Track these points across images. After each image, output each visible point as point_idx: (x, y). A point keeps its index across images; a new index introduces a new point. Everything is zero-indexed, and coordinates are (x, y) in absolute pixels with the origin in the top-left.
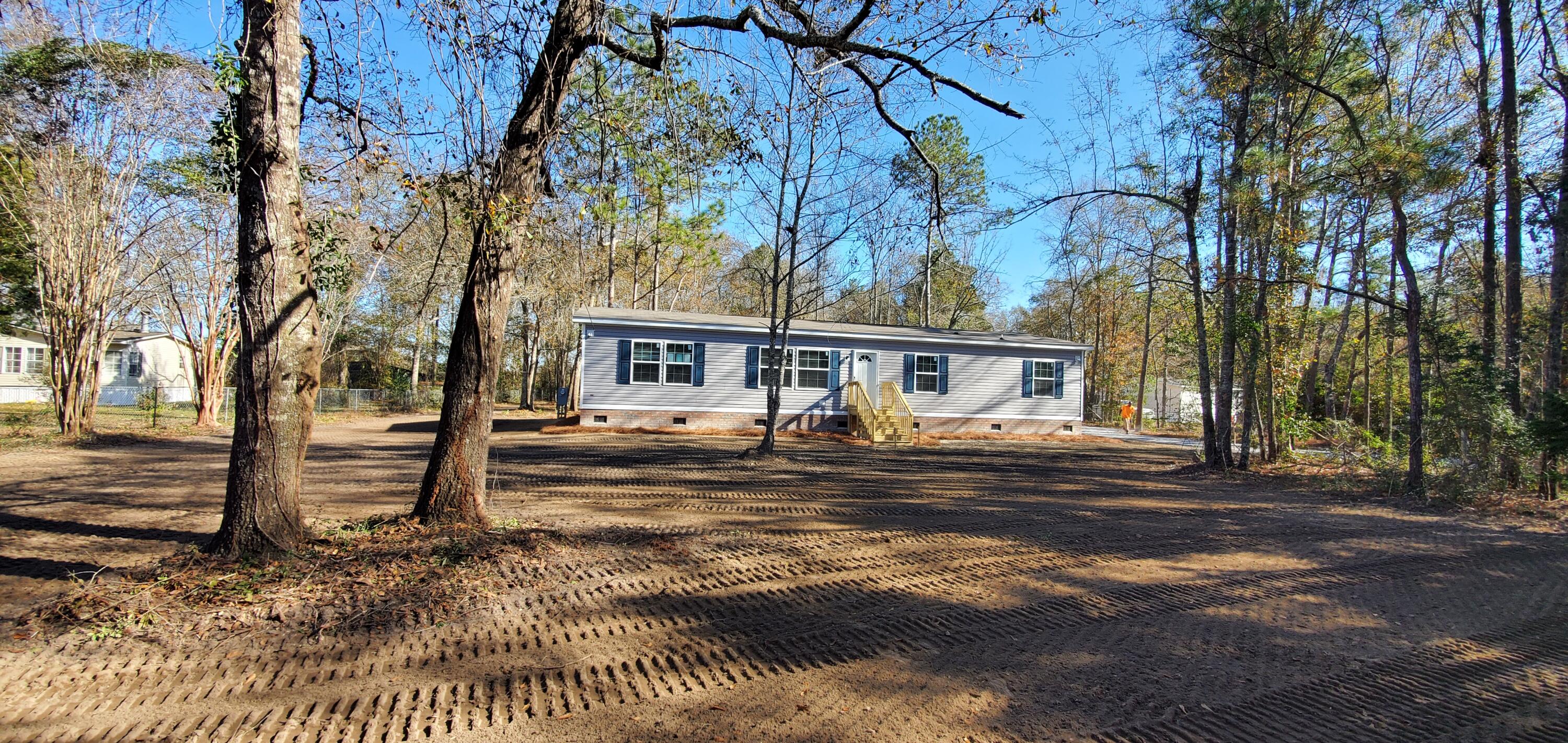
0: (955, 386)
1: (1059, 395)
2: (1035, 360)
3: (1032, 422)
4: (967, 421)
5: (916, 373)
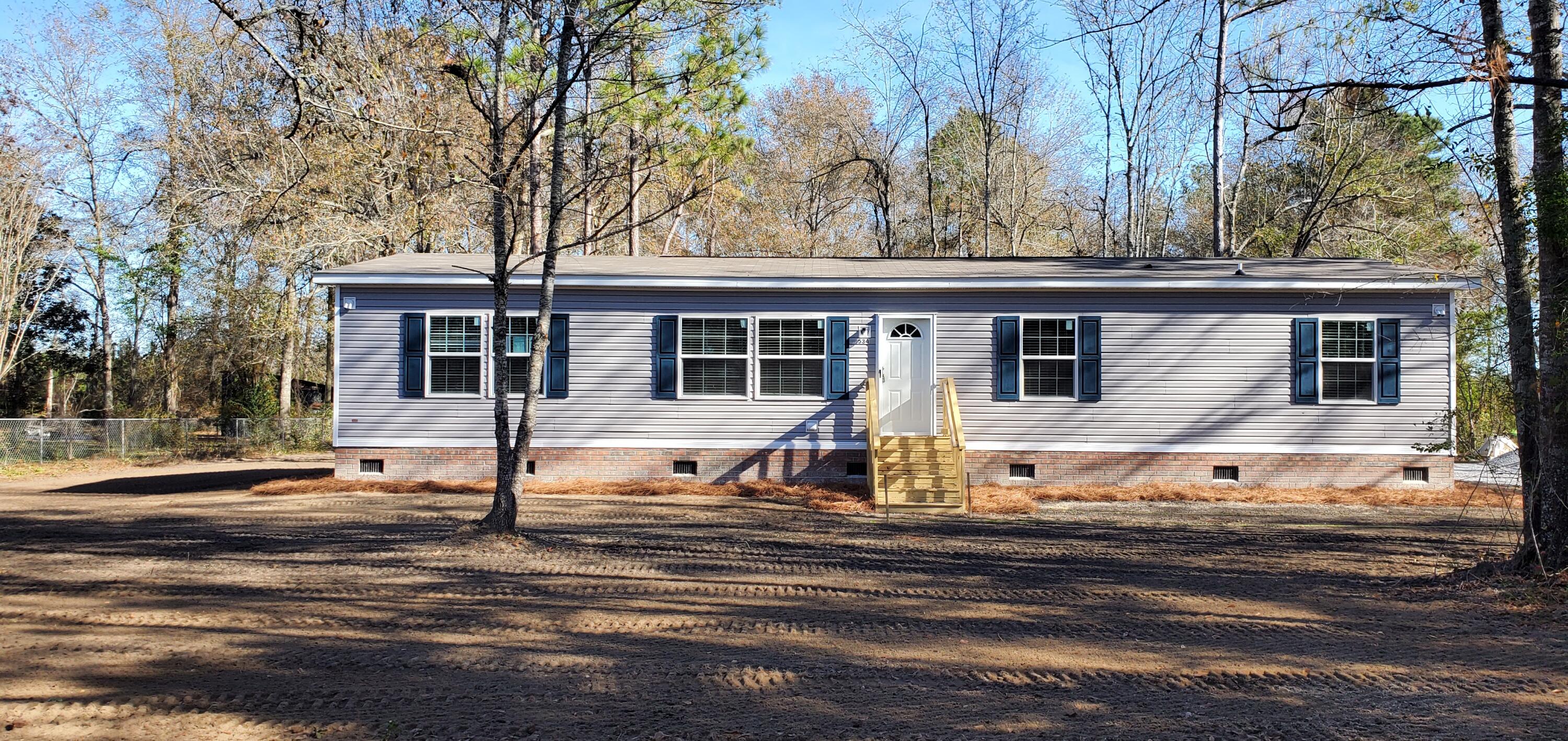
0: (1119, 383)
1: (1392, 397)
2: (1322, 318)
3: (1317, 460)
5: (1022, 357)
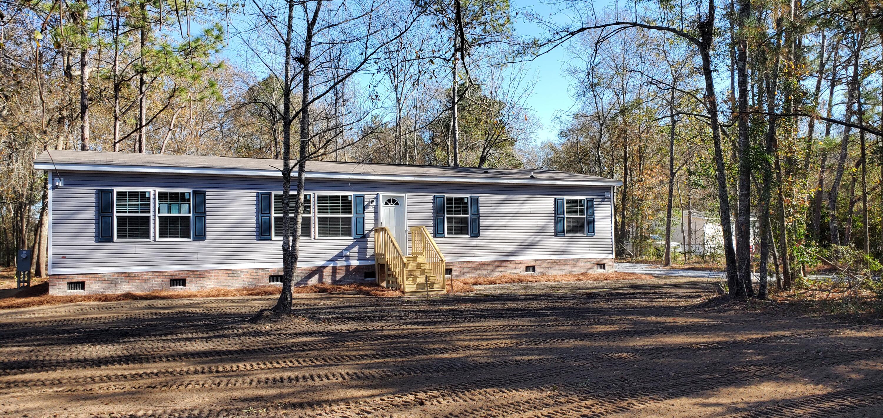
0: (487, 228)
1: (591, 233)
2: (566, 197)
3: (565, 262)
4: (500, 264)
5: (446, 216)
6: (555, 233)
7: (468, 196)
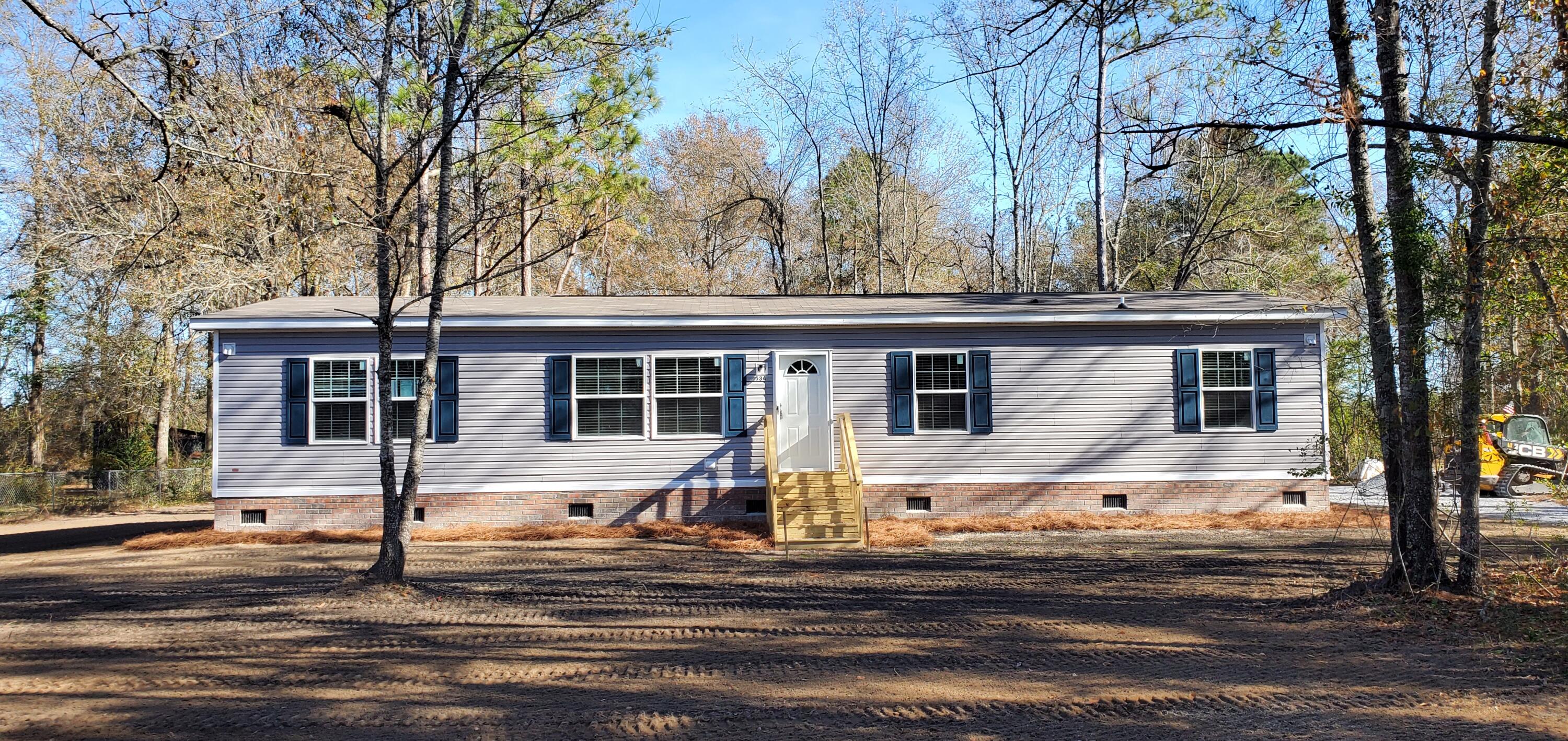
0: (1009, 416)
1: (1269, 424)
2: (1202, 348)
3: (1202, 485)
4: (1037, 490)
5: (916, 391)
6: (1176, 424)
7: (966, 351)
